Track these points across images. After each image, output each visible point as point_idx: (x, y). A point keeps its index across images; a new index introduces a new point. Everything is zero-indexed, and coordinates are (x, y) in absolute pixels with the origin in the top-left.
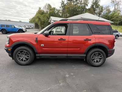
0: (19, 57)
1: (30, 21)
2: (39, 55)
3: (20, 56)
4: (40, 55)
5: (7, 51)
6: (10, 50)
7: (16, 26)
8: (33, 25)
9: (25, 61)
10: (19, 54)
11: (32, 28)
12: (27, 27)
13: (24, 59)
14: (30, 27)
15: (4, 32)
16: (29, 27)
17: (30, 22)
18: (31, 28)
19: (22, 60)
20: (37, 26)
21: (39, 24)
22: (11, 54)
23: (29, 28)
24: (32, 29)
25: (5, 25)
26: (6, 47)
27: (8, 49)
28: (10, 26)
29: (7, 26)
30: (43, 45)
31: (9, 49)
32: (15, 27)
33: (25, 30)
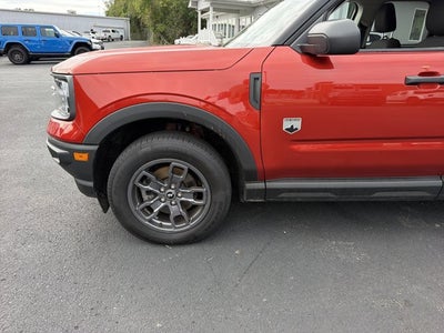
0: (142, 201)
1: (107, 9)
2: (261, 185)
3: (148, 192)
4: (272, 185)
5: (66, 162)
6: (85, 157)
7: (61, 32)
8: (122, 25)
9: (179, 219)
10: (144, 180)
11: (121, 38)
12: (103, 35)
13: (175, 210)
14: (114, 35)
15: (17, 56)
16: (108, 34)
17: (108, 14)
18: (117, 39)
19: (164, 215)
20: (138, 30)
21: (147, 19)
22: (91, 184)
23: (110, 40)
24: (120, 43)
25: (15, 27)
26: (59, 138)
27: (72, 151)
28: (38, 32)
29: (26, 30)
30: (297, 124)
31: (77, 156)
32: (57, 35)
33: (98, 46)
